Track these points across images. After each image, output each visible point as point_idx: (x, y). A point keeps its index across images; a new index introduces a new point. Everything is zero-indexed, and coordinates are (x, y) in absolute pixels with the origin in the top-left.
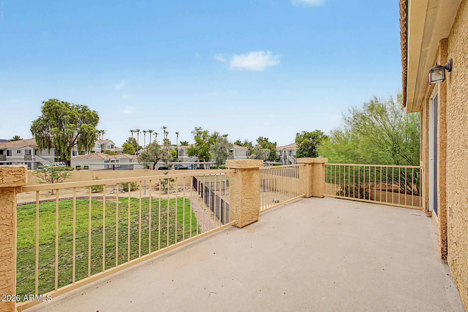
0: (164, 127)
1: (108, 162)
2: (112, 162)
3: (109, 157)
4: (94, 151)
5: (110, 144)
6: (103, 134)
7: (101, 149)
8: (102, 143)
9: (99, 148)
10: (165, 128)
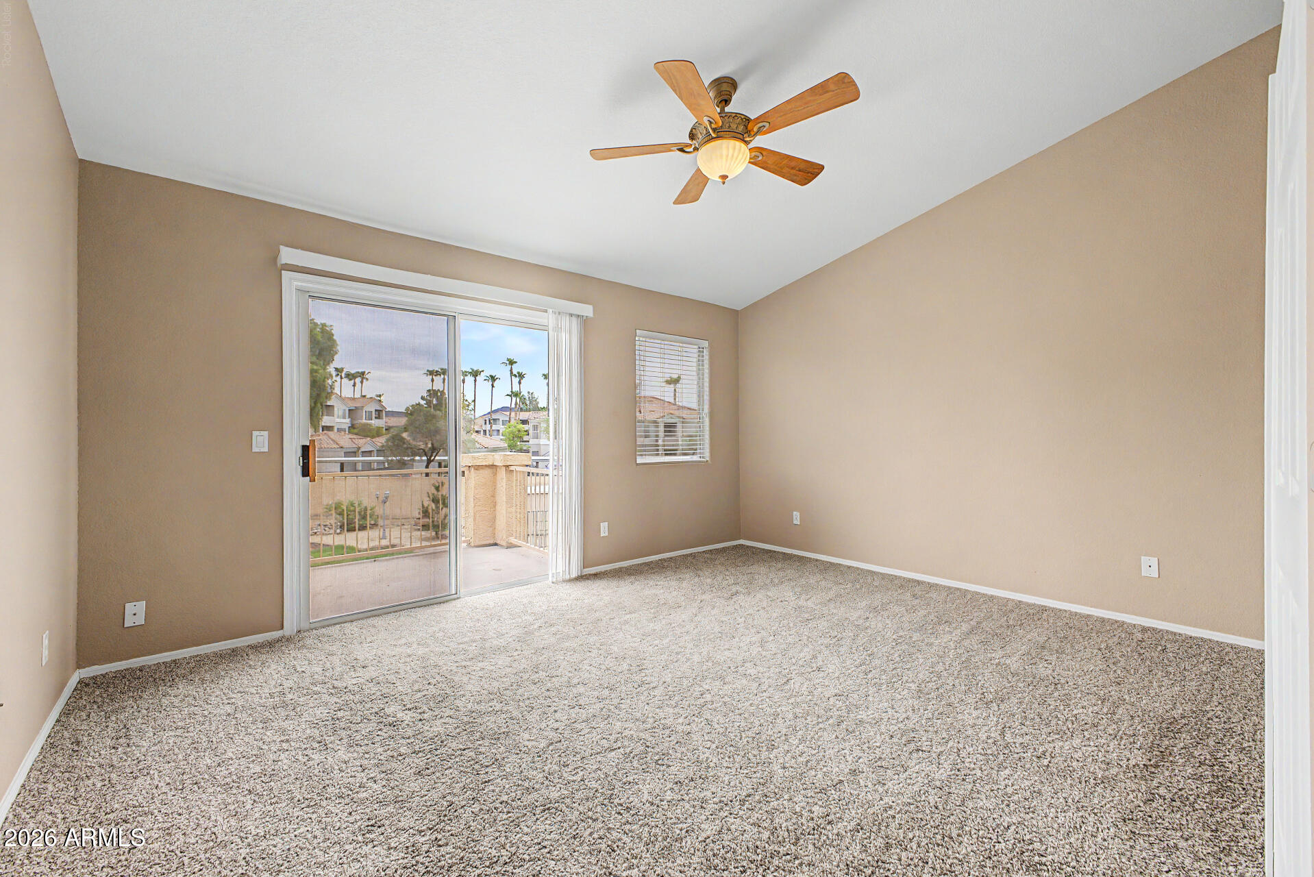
0: (508, 360)
1: (354, 454)
2: (365, 454)
3: (356, 441)
4: (330, 427)
5: (372, 408)
6: (362, 382)
7: (348, 420)
8: (352, 405)
9: (344, 418)
10: (512, 362)
